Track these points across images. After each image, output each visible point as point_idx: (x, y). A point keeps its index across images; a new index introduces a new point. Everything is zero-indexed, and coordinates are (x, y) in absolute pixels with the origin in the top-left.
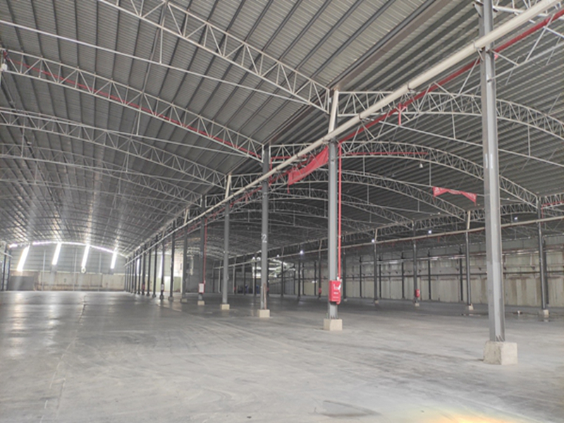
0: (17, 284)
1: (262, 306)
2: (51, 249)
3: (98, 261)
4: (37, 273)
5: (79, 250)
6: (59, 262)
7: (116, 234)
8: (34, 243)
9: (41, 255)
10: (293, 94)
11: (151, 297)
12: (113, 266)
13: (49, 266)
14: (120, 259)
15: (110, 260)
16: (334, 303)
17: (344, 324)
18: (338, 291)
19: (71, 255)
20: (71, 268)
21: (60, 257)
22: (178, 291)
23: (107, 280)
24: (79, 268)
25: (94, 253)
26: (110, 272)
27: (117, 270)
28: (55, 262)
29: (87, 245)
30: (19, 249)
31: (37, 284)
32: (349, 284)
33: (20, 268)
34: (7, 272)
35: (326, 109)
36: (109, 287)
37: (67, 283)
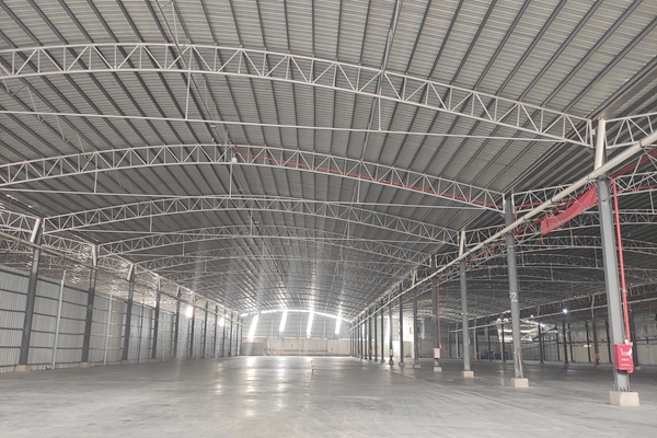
0: (249, 350)
1: (517, 374)
2: (277, 316)
3: (323, 327)
4: (266, 340)
5: (304, 317)
6: (286, 328)
7: (339, 300)
8: (263, 312)
9: (269, 323)
10: (540, 133)
11: (379, 362)
12: (337, 332)
13: (276, 333)
14: (344, 324)
15: (334, 326)
16: (624, 372)
17: (641, 398)
18: (628, 357)
19: (297, 322)
20: (297, 335)
21: (287, 324)
22: (410, 356)
23: (332, 345)
24: (304, 334)
25: (318, 320)
26: (335, 338)
27: (342, 336)
28: (282, 328)
29: (311, 311)
30: (250, 317)
31: (266, 349)
32: (642, 348)
33: (251, 336)
34: (239, 339)
35: (589, 143)
36: (334, 352)
37: (294, 348)
